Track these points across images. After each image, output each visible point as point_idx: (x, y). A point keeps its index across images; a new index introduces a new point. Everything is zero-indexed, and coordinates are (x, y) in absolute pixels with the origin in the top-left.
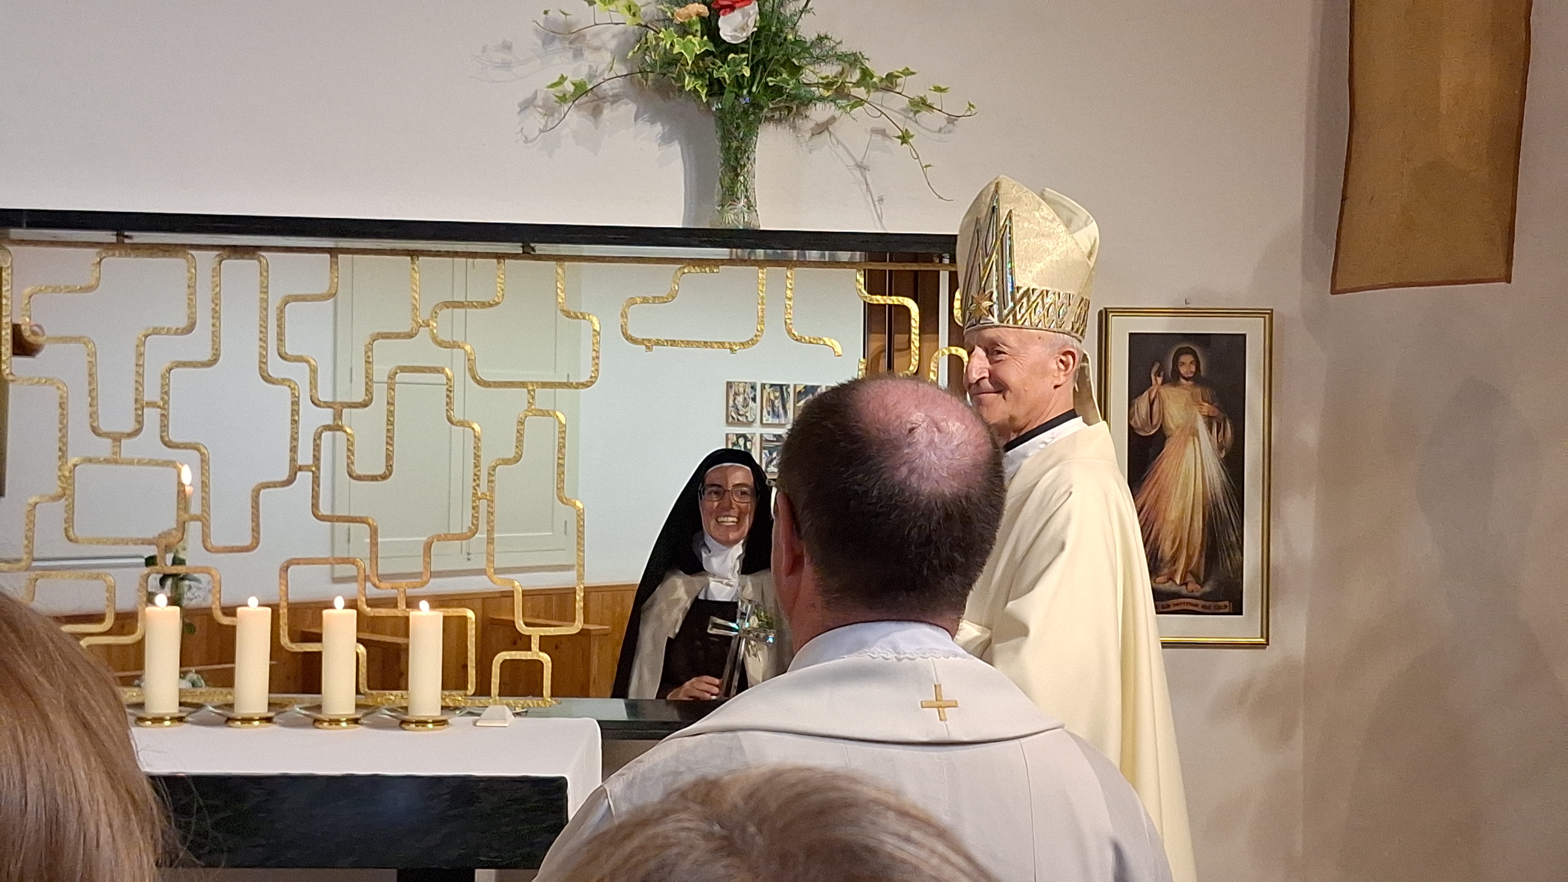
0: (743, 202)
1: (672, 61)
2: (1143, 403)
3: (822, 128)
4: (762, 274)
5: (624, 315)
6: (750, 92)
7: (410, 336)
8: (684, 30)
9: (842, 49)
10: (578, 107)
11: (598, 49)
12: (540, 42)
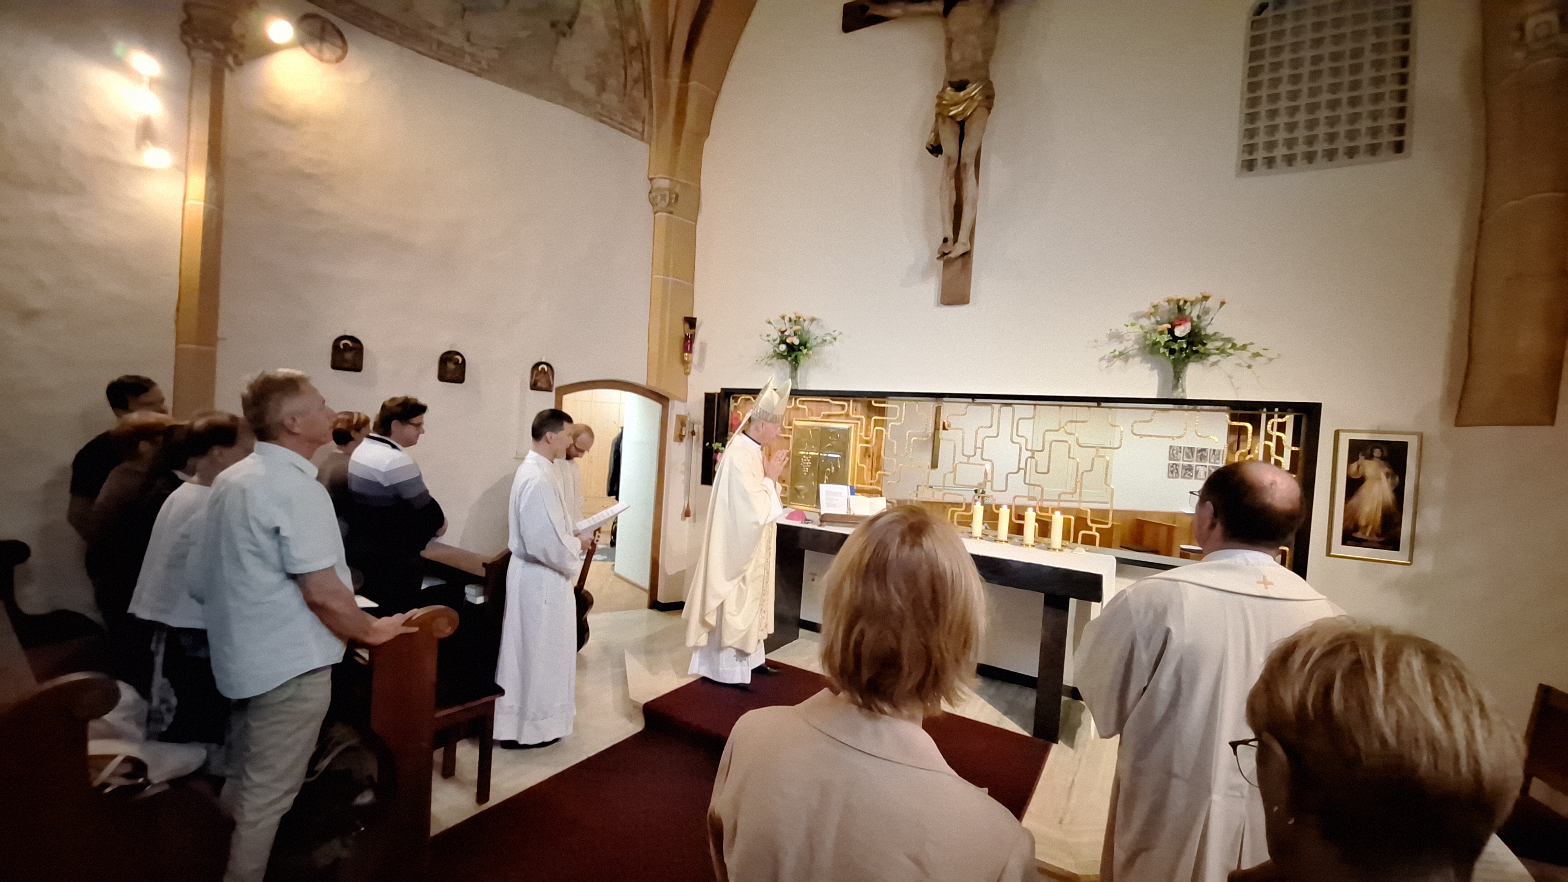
0: (1180, 390)
1: (1156, 343)
2: (1354, 466)
3: (1214, 364)
4: (1187, 413)
5: (1132, 426)
6: (1186, 353)
7: (1057, 431)
8: (1161, 333)
9: (1224, 337)
10: (1120, 359)
11: (1128, 340)
12: (1107, 339)
